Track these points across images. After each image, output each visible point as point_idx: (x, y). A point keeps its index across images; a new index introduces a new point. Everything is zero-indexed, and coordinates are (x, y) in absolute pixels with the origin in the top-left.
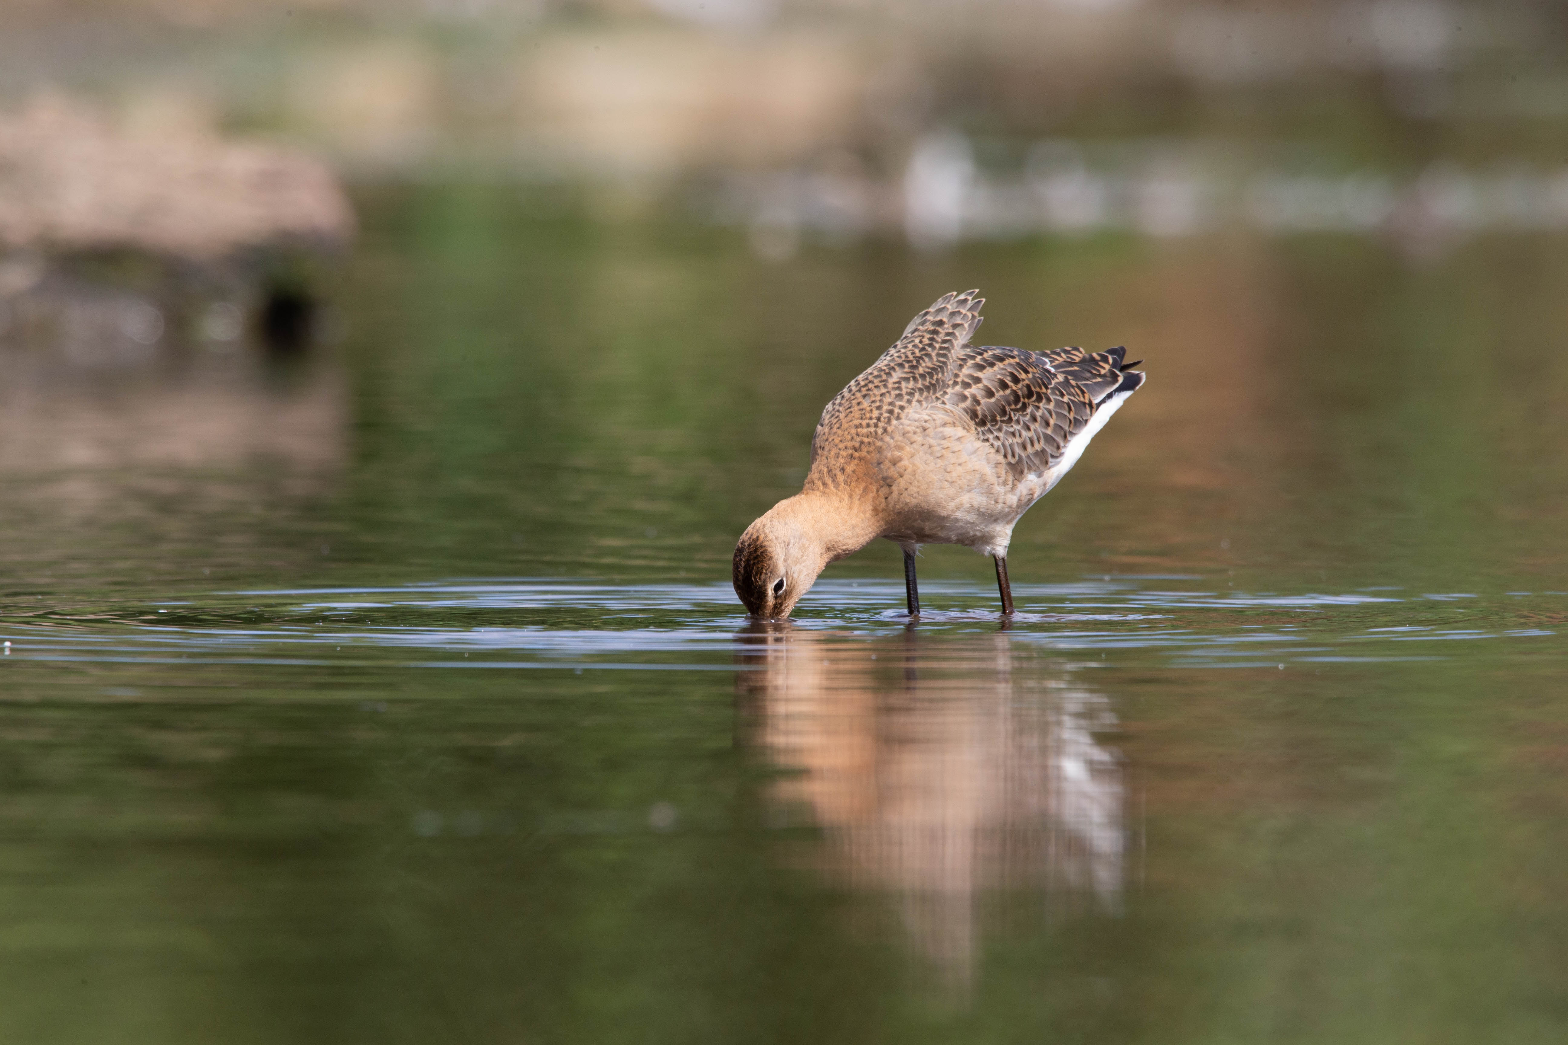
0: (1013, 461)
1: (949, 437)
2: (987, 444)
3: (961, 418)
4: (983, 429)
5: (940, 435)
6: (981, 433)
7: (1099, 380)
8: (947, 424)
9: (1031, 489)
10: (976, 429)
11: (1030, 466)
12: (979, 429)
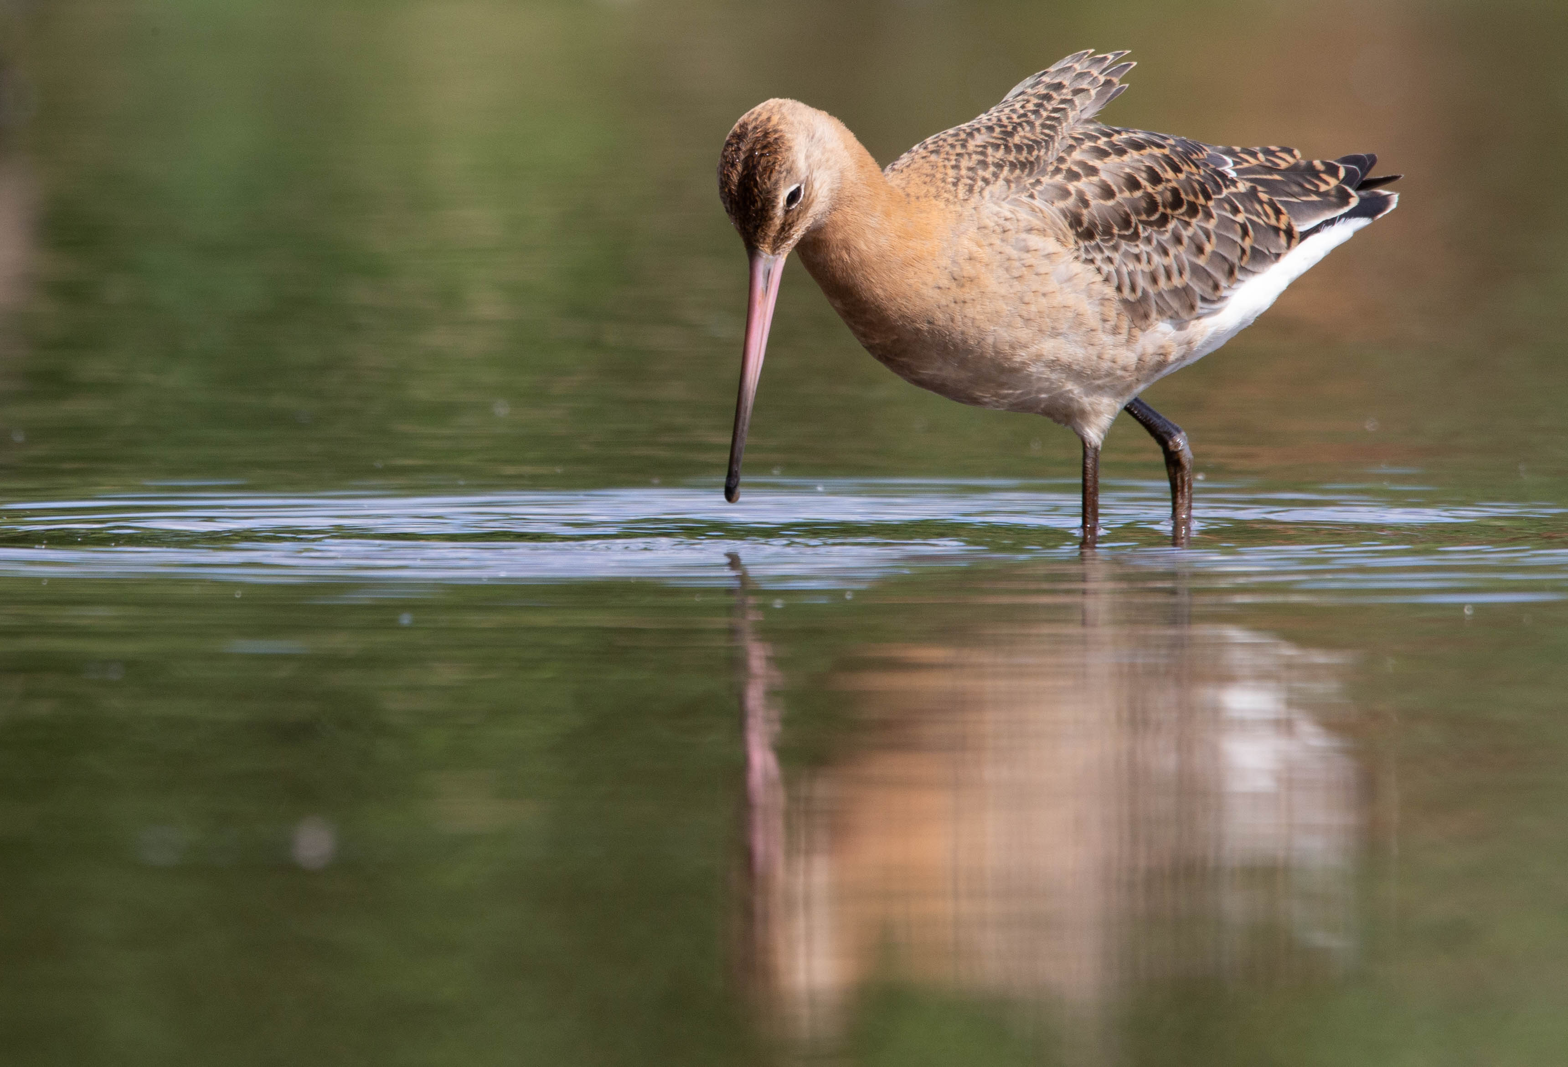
0: (1131, 298)
1: (1035, 250)
2: (1091, 267)
3: (1054, 223)
4: (1087, 243)
5: (1023, 244)
6: (1083, 249)
7: (1314, 198)
8: (1035, 229)
9: (1162, 347)
10: (1076, 242)
11: (1163, 309)
12: (1081, 243)
